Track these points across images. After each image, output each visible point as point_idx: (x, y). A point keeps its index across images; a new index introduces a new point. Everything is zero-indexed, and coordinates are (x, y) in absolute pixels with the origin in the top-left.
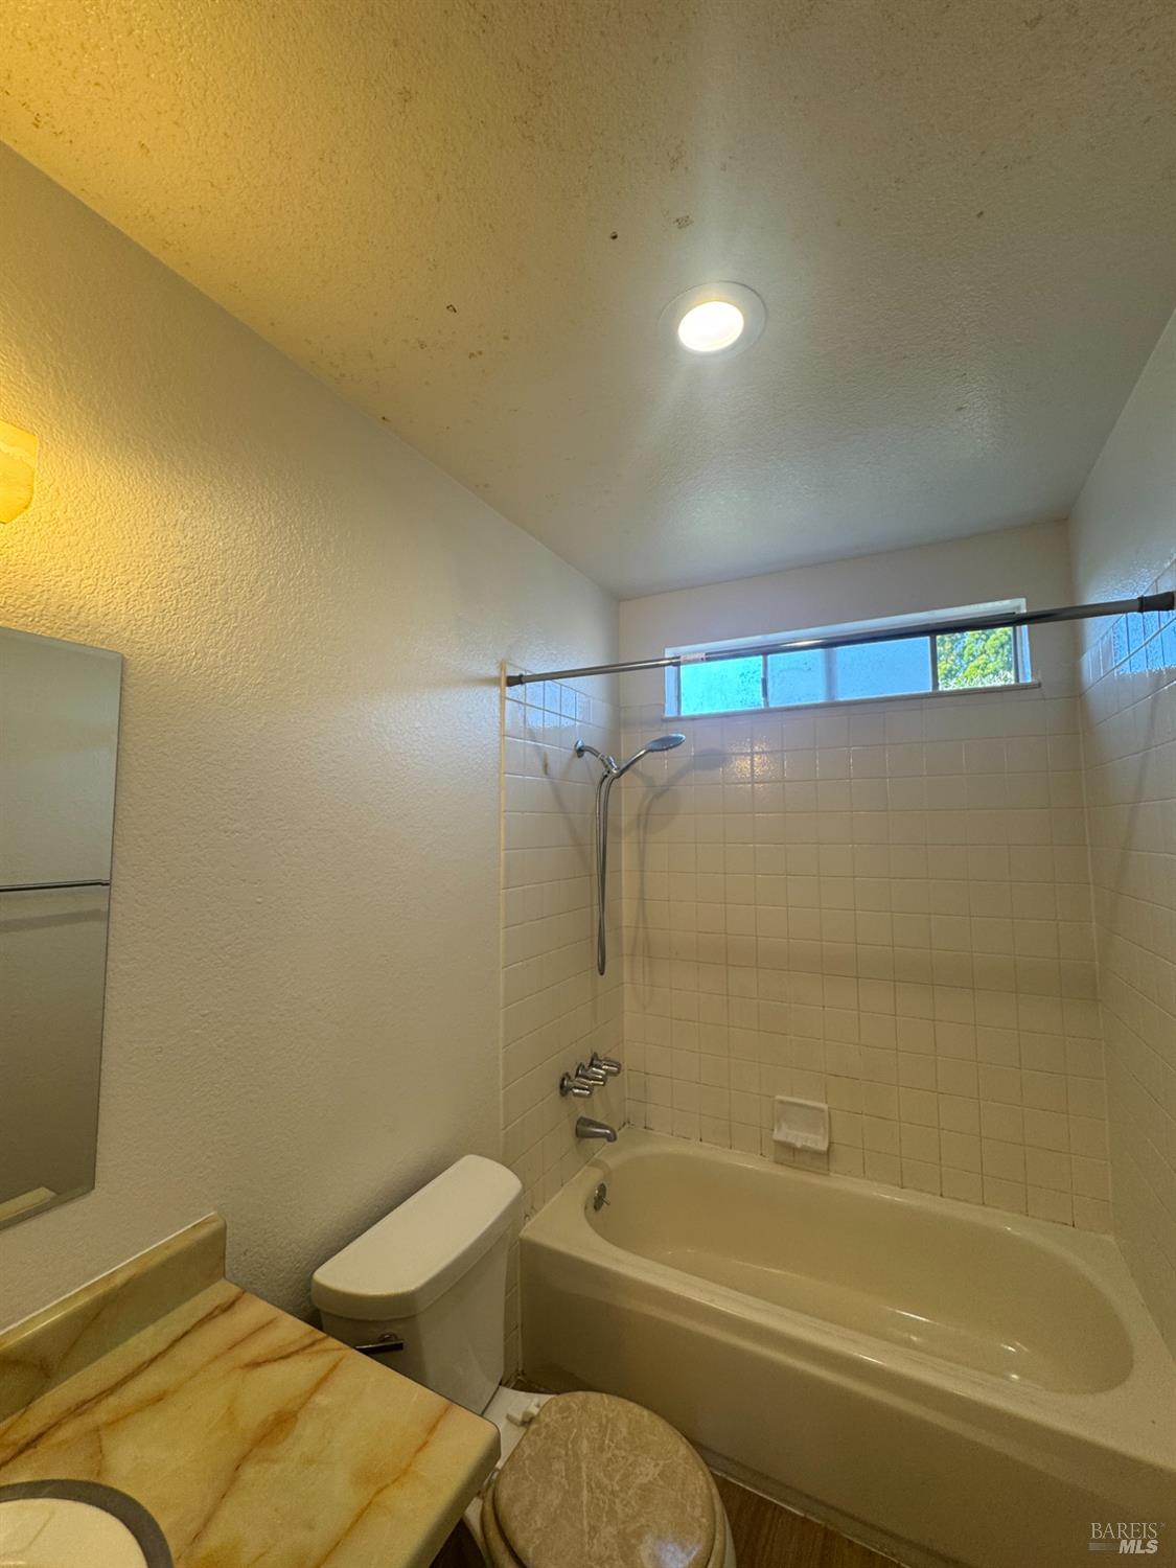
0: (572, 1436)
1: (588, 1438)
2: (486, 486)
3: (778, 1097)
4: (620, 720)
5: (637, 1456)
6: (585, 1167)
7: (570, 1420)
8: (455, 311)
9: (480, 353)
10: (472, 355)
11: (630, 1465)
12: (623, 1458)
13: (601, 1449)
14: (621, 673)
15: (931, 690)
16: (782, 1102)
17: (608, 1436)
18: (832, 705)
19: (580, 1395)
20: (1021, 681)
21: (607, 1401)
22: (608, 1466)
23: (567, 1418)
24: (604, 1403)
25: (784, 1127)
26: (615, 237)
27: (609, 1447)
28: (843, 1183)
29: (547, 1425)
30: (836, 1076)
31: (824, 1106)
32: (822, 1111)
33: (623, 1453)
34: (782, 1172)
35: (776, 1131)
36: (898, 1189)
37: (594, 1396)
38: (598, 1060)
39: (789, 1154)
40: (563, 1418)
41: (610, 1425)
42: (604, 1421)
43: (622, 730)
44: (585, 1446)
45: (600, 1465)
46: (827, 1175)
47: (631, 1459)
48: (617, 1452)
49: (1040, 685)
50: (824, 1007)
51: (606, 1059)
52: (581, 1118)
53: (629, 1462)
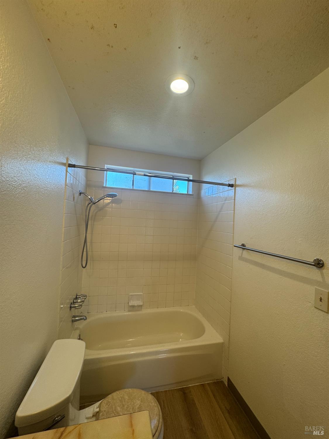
0: (114, 409)
1: (118, 406)
2: (73, 89)
3: (130, 294)
4: (88, 185)
5: (133, 401)
6: (73, 331)
7: (111, 405)
8: (116, 27)
9: (112, 47)
10: (109, 45)
11: (133, 404)
12: (130, 404)
13: (123, 406)
14: (88, 170)
15: (172, 192)
16: (131, 295)
17: (123, 401)
18: (149, 191)
19: (110, 396)
20: (189, 193)
21: (118, 393)
22: (127, 409)
23: (110, 404)
24: (118, 394)
25: (131, 301)
26: (179, 48)
27: (125, 404)
28: (145, 311)
29: (105, 411)
30: (145, 285)
31: (141, 294)
32: (141, 295)
33: (130, 403)
34: (130, 313)
35: (129, 303)
36: (157, 309)
37: (114, 394)
38: (78, 296)
39: (133, 308)
40: (109, 406)
41: (123, 399)
42: (120, 399)
43: (88, 188)
44: (119, 409)
45: (125, 411)
46: (141, 310)
47: (132, 403)
48: (128, 404)
49: (193, 195)
50: (143, 269)
51: (81, 295)
52: (73, 316)
53: (132, 404)
